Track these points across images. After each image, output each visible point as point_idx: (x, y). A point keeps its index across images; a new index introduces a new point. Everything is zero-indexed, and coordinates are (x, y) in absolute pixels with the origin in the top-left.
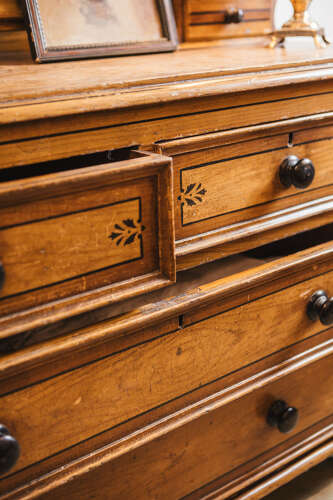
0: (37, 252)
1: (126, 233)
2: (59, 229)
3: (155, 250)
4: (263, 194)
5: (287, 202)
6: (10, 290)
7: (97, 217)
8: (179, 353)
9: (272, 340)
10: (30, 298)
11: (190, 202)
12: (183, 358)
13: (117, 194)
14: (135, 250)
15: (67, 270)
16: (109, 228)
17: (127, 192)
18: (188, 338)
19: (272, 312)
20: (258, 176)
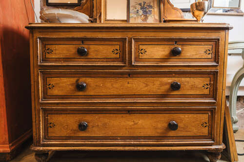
0: (96, 51)
1: (116, 52)
2: (101, 47)
3: (123, 57)
4: (166, 56)
5: (175, 60)
6: (89, 57)
7: (109, 47)
8: (128, 83)
9: (158, 91)
10: (93, 60)
11: (142, 53)
12: (129, 85)
13: (114, 43)
14: (118, 56)
15: (102, 56)
16: (112, 50)
17: (117, 43)
18: (131, 80)
19: (158, 83)
20: (164, 51)
